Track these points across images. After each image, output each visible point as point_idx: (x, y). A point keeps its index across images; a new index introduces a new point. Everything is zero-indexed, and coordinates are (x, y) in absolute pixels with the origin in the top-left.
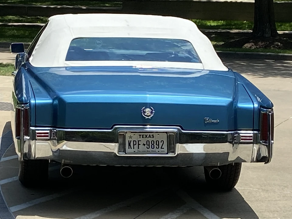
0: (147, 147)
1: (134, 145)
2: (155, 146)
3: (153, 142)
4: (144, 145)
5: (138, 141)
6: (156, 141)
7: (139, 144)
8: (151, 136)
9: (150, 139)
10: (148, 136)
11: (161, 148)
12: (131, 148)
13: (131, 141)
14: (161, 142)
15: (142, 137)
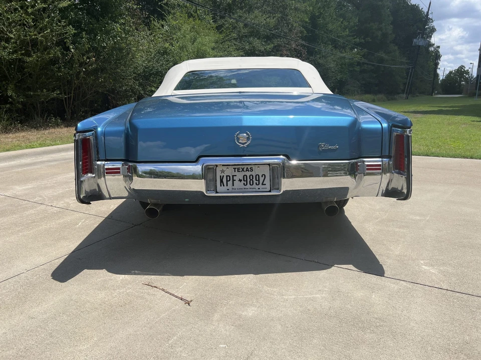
0: (244, 183)
1: (227, 181)
2: (255, 182)
3: (251, 176)
4: (240, 180)
5: (233, 176)
6: (256, 176)
7: (233, 180)
8: (249, 170)
9: (248, 174)
10: (245, 170)
11: (263, 184)
12: (224, 186)
13: (223, 176)
14: (262, 177)
15: (238, 171)
